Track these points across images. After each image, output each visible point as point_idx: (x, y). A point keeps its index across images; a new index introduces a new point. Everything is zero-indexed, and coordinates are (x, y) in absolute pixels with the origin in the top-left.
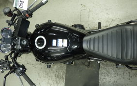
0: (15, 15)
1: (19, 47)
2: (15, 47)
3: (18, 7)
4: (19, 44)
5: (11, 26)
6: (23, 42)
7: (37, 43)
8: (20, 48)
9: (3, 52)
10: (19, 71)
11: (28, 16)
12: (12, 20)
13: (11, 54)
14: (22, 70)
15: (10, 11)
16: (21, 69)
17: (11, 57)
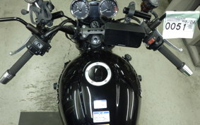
0: (148, 18)
1: (85, 34)
2: (84, 27)
3: (165, 20)
4: (91, 33)
5: (124, 12)
6: (96, 39)
7: (96, 67)
8: (84, 36)
9: (73, 7)
10: (36, 43)
11: (150, 42)
12: (137, 14)
13: (69, 20)
14: (38, 49)
15: (154, 7)
16: (41, 47)
17: (65, 22)
